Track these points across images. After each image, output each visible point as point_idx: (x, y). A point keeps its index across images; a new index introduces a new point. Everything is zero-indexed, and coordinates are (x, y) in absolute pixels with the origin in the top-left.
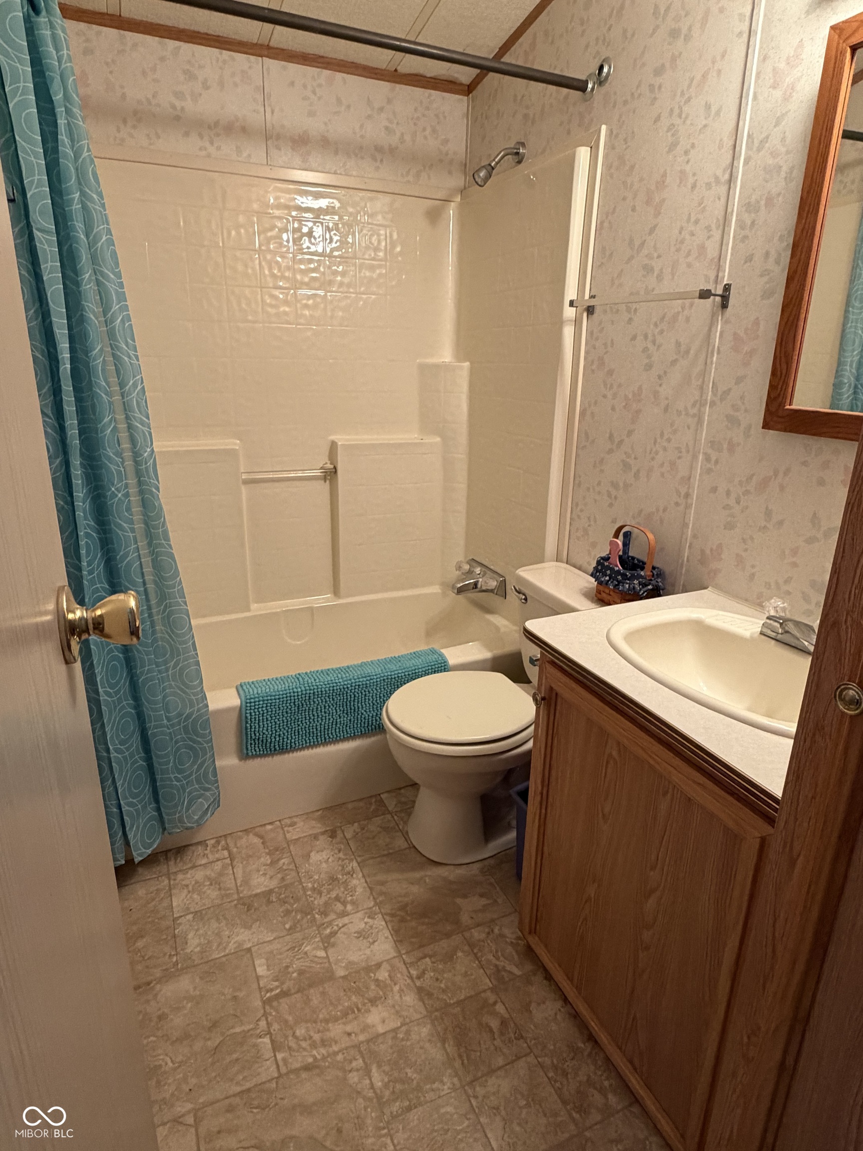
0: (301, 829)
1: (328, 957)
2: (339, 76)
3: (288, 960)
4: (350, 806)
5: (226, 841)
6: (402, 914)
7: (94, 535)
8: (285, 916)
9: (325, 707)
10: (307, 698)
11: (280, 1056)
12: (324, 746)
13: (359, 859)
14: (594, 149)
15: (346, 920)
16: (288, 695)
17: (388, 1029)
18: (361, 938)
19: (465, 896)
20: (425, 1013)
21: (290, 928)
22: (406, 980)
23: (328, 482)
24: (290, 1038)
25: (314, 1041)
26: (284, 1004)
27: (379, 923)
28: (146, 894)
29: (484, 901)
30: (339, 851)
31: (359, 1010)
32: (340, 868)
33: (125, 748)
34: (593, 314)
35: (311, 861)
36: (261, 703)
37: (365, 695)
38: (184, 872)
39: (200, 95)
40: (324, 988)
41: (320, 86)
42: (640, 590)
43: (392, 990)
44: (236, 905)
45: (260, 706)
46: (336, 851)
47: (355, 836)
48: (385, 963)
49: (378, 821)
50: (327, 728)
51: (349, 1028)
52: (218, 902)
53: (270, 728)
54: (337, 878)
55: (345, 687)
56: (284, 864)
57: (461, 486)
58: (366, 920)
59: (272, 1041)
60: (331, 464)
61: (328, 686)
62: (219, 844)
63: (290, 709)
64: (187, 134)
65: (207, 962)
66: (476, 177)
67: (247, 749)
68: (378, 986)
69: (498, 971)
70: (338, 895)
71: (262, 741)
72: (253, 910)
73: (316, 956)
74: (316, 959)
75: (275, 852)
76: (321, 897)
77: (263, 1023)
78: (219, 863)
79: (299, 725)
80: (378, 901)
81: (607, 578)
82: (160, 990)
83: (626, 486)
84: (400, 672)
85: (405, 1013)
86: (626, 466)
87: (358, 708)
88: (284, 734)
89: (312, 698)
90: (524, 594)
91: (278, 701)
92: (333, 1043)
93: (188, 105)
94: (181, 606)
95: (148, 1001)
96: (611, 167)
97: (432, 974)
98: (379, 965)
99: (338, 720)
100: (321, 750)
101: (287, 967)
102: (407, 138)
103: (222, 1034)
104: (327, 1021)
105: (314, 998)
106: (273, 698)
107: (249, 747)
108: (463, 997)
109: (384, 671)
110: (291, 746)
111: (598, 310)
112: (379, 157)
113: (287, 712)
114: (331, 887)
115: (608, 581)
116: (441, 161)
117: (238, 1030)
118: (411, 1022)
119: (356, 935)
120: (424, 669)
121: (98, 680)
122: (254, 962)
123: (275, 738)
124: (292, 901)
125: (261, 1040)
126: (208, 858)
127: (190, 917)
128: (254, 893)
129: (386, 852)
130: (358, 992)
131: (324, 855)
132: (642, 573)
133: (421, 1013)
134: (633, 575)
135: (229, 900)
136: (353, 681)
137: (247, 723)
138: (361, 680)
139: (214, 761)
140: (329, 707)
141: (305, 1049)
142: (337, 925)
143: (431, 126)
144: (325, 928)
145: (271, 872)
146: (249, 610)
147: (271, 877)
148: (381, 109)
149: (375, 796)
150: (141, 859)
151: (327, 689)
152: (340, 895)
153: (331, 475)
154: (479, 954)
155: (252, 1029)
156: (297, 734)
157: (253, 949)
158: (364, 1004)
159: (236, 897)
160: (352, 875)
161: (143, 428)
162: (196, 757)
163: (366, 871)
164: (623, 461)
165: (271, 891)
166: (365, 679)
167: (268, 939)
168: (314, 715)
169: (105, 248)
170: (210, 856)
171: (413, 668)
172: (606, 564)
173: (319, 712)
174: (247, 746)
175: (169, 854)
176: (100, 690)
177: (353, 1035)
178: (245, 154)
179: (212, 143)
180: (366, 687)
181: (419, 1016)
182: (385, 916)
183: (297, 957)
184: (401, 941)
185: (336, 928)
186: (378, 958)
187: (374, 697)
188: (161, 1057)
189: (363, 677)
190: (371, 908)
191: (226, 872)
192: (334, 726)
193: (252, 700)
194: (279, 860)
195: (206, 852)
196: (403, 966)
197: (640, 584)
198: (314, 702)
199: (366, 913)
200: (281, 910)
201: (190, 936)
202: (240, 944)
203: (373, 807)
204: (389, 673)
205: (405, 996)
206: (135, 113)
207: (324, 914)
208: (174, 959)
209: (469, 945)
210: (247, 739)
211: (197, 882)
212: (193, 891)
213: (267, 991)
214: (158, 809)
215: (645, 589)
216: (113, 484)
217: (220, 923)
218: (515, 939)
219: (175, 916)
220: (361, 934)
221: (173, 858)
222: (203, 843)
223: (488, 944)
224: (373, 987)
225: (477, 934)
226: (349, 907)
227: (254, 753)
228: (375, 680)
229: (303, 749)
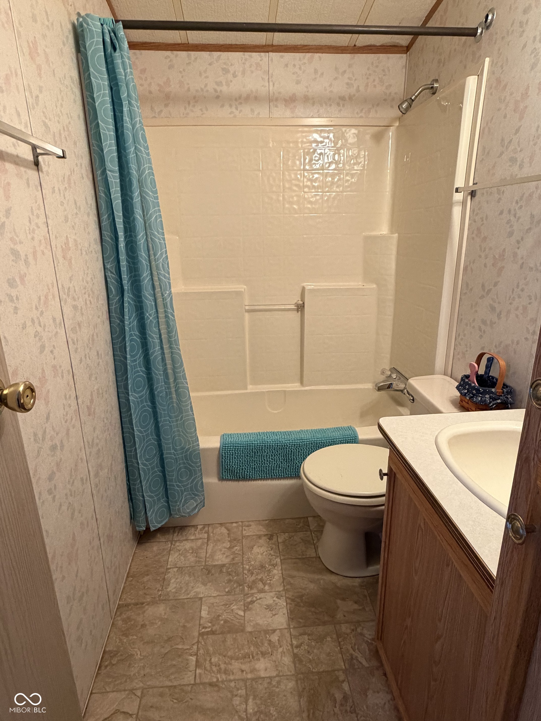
0: (254, 530)
1: (244, 616)
2: (317, 55)
3: (221, 612)
4: (287, 521)
5: (208, 528)
6: (298, 600)
7: (138, 340)
8: (227, 583)
9: (272, 455)
10: (261, 448)
11: (198, 671)
12: (271, 480)
13: (282, 558)
14: (480, 76)
15: (262, 595)
16: (249, 445)
17: (268, 675)
18: (268, 610)
19: (343, 599)
20: (294, 673)
21: (228, 592)
22: (288, 646)
23: (299, 312)
24: (207, 662)
25: (220, 669)
26: (211, 638)
27: (282, 602)
28: (157, 550)
29: (356, 607)
30: (272, 549)
31: (253, 657)
32: (269, 560)
33: (149, 464)
34: (474, 197)
35: (253, 552)
36: (232, 447)
37: (299, 451)
38: (181, 541)
39: (231, 81)
40: (236, 636)
41: (305, 63)
42: (490, 402)
43: (277, 650)
44: (202, 569)
45: (231, 449)
46: (270, 549)
47: (284, 542)
48: (278, 630)
49: (301, 535)
50: (273, 469)
51: (243, 667)
52: (193, 564)
53: (236, 464)
54: (265, 566)
55: (285, 444)
56: (236, 550)
57: (389, 318)
58: (275, 599)
59: (197, 661)
60: (301, 301)
61: (274, 442)
62: (204, 529)
63: (250, 454)
64: (222, 106)
65: (176, 600)
66: (400, 108)
67: (223, 474)
68: (269, 644)
69: (352, 658)
70: (262, 577)
71: (232, 471)
72: (210, 575)
73: (238, 614)
74: (237, 616)
75: (234, 541)
76: (252, 576)
77: (195, 647)
78: (200, 541)
79: (255, 465)
80: (286, 588)
81: (466, 391)
82: (147, 610)
83: (492, 323)
84: (323, 439)
85: (280, 669)
86: (493, 309)
87: (294, 459)
88: (245, 469)
89: (264, 449)
90: (412, 396)
91: (242, 448)
92: (231, 674)
93: (224, 89)
94: (184, 384)
95: (139, 614)
96: (491, 88)
97: (306, 647)
98: (274, 631)
99: (280, 465)
100: (269, 482)
101: (219, 616)
102: (362, 89)
103: (171, 646)
104: (232, 658)
105: (229, 641)
106: (239, 445)
107: (224, 473)
108: (321, 670)
109: (313, 437)
110: (250, 477)
111: (478, 194)
112: (341, 103)
113: (247, 455)
114: (259, 571)
115: (466, 393)
116: (385, 100)
117: (180, 647)
118: (283, 676)
119: (265, 607)
120: (340, 440)
121: (134, 422)
122: (201, 607)
123: (240, 470)
124: (234, 574)
125: (191, 657)
126: (196, 536)
127: (176, 570)
128: (214, 564)
129: (300, 557)
130: (257, 646)
131: (262, 550)
132: (493, 390)
133: (291, 672)
134: (484, 391)
135: (199, 565)
136: (291, 441)
137: (222, 458)
138: (296, 441)
139: (202, 478)
140: (275, 456)
141: (214, 672)
142: (256, 597)
143: (379, 78)
144: (248, 597)
145: (228, 553)
146: (246, 389)
147: (227, 557)
148: (345, 72)
149: (304, 518)
150: (154, 529)
151: (274, 444)
152: (264, 577)
153: (300, 308)
154: (342, 643)
155: (188, 649)
156: (253, 470)
157: (203, 599)
158: (257, 654)
159: (203, 563)
160: (275, 567)
161: (165, 280)
162: (191, 475)
163: (284, 566)
164: (490, 305)
165: (223, 565)
166: (299, 441)
167: (215, 595)
168: (264, 460)
169: (148, 177)
170: (197, 535)
171: (333, 438)
172: (467, 380)
173: (268, 458)
174: (222, 472)
175: (176, 529)
176: (135, 428)
177: (245, 672)
178: (256, 113)
179: (237, 109)
180: (299, 446)
181: (289, 673)
182: (287, 600)
183: (226, 611)
184: (292, 619)
185: (255, 599)
186: (274, 626)
187: (305, 453)
188: (136, 650)
189: (298, 440)
190: (280, 592)
191: (203, 547)
192: (278, 468)
193: (227, 445)
194: (234, 547)
195: (195, 532)
196: (289, 636)
197: (490, 398)
198: (265, 451)
199: (276, 594)
200: (226, 578)
201: (173, 581)
202: (197, 593)
203: (301, 525)
204: (316, 439)
205: (284, 656)
206: (195, 97)
207: (250, 587)
208: (160, 593)
209: (337, 635)
210: (223, 468)
211: (185, 549)
212: (181, 555)
213: (203, 628)
214: (168, 502)
215: (495, 402)
216: (147, 312)
217: (190, 578)
218: (370, 639)
219: (168, 567)
220: (269, 608)
221: (177, 532)
222: (195, 527)
223: (350, 638)
224: (266, 645)
225: (345, 628)
226: (267, 587)
227: (227, 477)
228: (305, 443)
229: (257, 480)
